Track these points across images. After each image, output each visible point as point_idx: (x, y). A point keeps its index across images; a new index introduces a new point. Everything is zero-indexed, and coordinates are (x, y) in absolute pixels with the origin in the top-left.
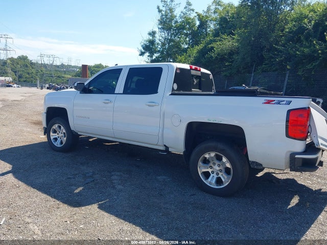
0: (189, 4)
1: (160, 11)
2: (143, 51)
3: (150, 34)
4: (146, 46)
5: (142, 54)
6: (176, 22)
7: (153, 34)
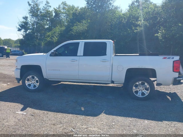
0: (48, 3)
1: (30, 5)
2: (20, 28)
3: (24, 18)
4: (22, 25)
5: (19, 30)
6: (41, 12)
7: (26, 18)
